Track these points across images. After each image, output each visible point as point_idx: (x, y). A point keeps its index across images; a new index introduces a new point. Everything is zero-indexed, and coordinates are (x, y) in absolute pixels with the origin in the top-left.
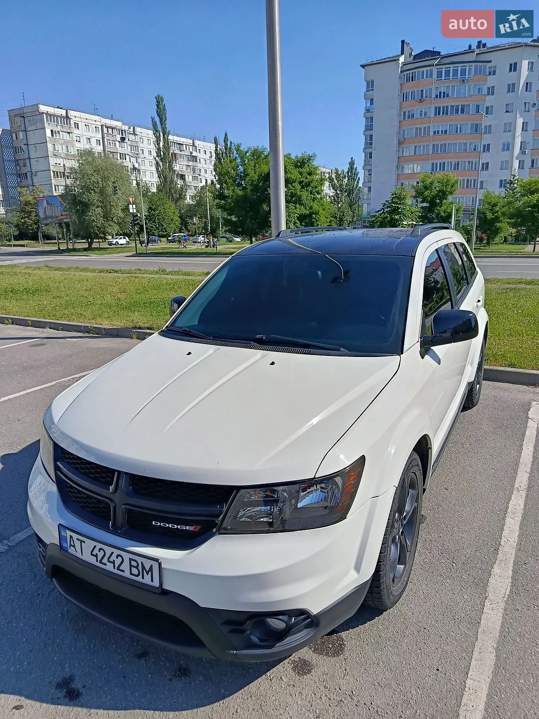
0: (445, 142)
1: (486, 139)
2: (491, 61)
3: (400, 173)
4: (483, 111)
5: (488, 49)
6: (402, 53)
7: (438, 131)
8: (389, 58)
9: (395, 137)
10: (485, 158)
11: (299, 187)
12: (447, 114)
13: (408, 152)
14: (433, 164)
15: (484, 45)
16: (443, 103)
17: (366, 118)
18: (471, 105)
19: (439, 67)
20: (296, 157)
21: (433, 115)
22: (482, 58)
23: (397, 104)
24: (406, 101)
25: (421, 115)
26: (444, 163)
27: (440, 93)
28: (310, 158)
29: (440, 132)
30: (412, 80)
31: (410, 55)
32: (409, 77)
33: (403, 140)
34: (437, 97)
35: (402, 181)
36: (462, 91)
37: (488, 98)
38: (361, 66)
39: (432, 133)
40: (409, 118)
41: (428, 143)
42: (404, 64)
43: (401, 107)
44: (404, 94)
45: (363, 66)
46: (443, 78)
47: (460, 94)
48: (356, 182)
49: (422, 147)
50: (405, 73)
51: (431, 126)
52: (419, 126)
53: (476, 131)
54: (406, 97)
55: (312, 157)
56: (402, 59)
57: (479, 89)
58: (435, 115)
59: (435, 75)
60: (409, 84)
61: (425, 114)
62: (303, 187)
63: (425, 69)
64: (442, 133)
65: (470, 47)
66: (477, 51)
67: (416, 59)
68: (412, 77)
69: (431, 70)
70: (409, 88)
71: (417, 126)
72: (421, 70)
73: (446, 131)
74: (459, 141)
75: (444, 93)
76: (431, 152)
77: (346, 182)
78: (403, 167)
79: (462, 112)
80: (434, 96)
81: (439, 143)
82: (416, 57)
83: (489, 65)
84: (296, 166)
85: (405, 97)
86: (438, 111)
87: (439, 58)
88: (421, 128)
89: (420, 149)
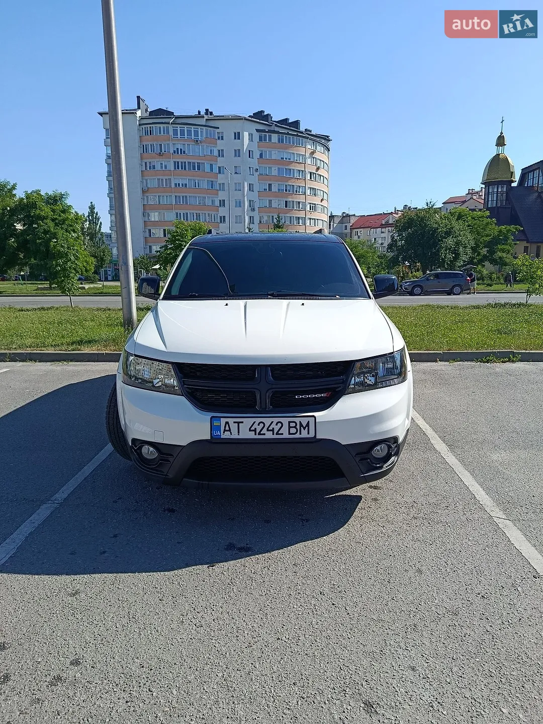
0: (186, 195)
1: (222, 195)
2: (218, 128)
3: (146, 219)
4: (216, 170)
5: (215, 116)
6: (139, 108)
7: (179, 184)
8: (126, 110)
9: (139, 185)
10: (222, 212)
11: (52, 224)
12: (185, 169)
13: (152, 200)
14: (177, 214)
15: (211, 113)
16: (180, 159)
17: (108, 164)
18: (205, 163)
19: (174, 126)
20: (47, 194)
21: (172, 169)
22: (211, 123)
23: (138, 155)
24: (146, 152)
25: (162, 167)
26: (187, 214)
27: (178, 149)
28: (62, 196)
29: (181, 185)
30: (151, 134)
31: (146, 110)
32: (148, 131)
33: (147, 189)
34: (175, 152)
35: (149, 228)
36: (197, 150)
37: (219, 159)
38: (99, 113)
39: (173, 186)
40: (150, 168)
41: (170, 194)
42: (142, 118)
43: (142, 159)
44: (143, 146)
45: (101, 114)
46: (179, 136)
47: (195, 152)
48: (98, 226)
49: (165, 196)
50: (144, 126)
51: (172, 178)
52: (161, 177)
53: (212, 187)
54: (146, 149)
55: (64, 195)
56: (139, 113)
57: (211, 150)
58: (175, 168)
59: (171, 133)
60: (147, 137)
61: (166, 167)
62: (56, 225)
63: (162, 126)
64: (183, 186)
65: (199, 112)
66: (206, 117)
67: (152, 116)
68: (150, 131)
69: (168, 128)
70: (148, 141)
71: (158, 177)
72: (158, 125)
73: (186, 185)
74: (199, 195)
75: (181, 150)
76: (174, 203)
77: (87, 226)
78: (149, 215)
79: (199, 169)
80: (172, 151)
81: (181, 195)
82: (151, 113)
83: (217, 130)
84: (47, 203)
85: (144, 149)
86: (177, 165)
87: (173, 117)
88: (162, 180)
89: (163, 199)
